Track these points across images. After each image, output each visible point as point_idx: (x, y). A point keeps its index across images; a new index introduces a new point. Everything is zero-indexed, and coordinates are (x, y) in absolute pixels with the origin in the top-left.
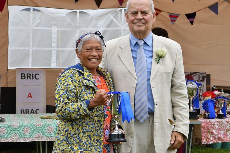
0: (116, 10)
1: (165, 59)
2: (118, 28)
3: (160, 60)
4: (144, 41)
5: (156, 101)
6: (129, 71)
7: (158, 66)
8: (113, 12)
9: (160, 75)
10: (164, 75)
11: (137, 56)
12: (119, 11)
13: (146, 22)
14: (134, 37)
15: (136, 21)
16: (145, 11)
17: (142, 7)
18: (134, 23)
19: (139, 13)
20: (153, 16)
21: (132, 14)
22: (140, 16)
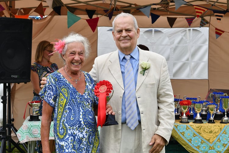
6: (118, 83)
7: (143, 78)
9: (145, 86)
10: (149, 86)
13: (131, 38)
14: (122, 53)
15: (122, 38)
16: (128, 29)
17: (125, 25)
18: (120, 41)
19: (124, 31)
20: (137, 32)
21: (118, 32)
22: (124, 34)
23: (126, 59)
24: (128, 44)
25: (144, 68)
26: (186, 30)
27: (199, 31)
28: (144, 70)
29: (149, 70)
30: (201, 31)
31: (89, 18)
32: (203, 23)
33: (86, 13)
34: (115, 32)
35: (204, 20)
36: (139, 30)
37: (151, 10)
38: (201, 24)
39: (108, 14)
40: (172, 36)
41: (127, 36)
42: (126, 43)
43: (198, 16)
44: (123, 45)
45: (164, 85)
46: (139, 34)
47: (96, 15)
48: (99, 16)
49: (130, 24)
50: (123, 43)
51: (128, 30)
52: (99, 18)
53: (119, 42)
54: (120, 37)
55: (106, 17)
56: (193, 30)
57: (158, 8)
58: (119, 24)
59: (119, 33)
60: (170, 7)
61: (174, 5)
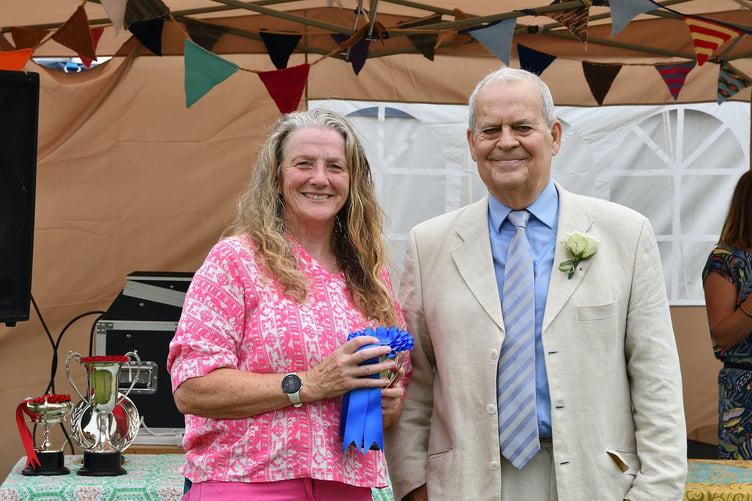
0: (657, 109)
1: (594, 263)
2: (662, 171)
3: (578, 268)
4: (528, 212)
5: (555, 395)
6: (483, 308)
7: (571, 285)
8: (647, 117)
9: (577, 316)
10: (589, 315)
11: (506, 258)
12: (668, 115)
13: (530, 154)
14: (499, 204)
15: (497, 153)
16: (522, 122)
17: (512, 109)
18: (491, 160)
19: (506, 130)
20: (552, 134)
21: (484, 132)
22: (508, 138)
23: (513, 226)
24: (519, 175)
25: (577, 253)
26: (660, 115)
27: (709, 115)
28: (573, 259)
29: (591, 260)
30: (717, 117)
31: (272, 68)
32: (728, 85)
33: (261, 45)
34: (477, 131)
35: (731, 72)
36: (560, 129)
37: (515, 35)
38: (720, 91)
39: (349, 49)
40: (603, 137)
41: (515, 147)
42: (513, 169)
43: (702, 59)
44: (499, 177)
45: (648, 311)
46: (559, 143)
47: (303, 55)
48: (312, 58)
49: (526, 105)
50: (503, 170)
51: (519, 127)
52: (311, 68)
53: (487, 164)
54: (492, 149)
55: (342, 62)
56: (686, 111)
57: (547, 28)
58: (490, 104)
59: (489, 136)
60: (590, 24)
61: (607, 16)
